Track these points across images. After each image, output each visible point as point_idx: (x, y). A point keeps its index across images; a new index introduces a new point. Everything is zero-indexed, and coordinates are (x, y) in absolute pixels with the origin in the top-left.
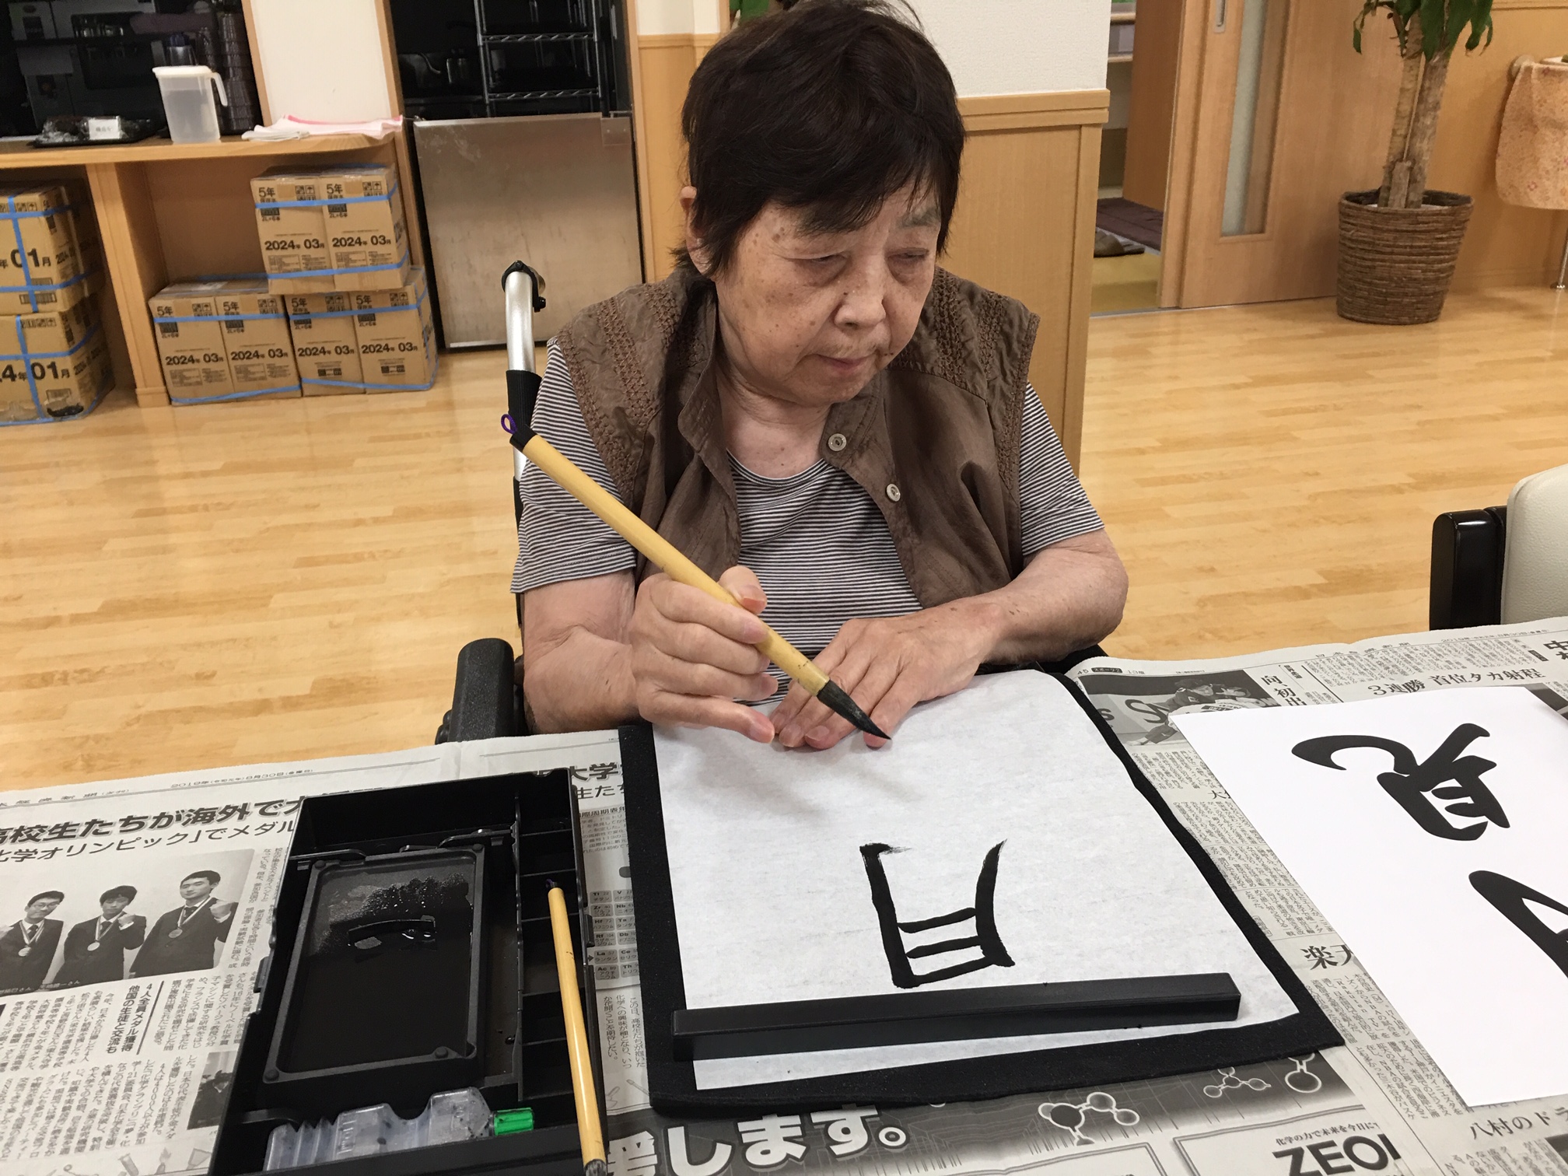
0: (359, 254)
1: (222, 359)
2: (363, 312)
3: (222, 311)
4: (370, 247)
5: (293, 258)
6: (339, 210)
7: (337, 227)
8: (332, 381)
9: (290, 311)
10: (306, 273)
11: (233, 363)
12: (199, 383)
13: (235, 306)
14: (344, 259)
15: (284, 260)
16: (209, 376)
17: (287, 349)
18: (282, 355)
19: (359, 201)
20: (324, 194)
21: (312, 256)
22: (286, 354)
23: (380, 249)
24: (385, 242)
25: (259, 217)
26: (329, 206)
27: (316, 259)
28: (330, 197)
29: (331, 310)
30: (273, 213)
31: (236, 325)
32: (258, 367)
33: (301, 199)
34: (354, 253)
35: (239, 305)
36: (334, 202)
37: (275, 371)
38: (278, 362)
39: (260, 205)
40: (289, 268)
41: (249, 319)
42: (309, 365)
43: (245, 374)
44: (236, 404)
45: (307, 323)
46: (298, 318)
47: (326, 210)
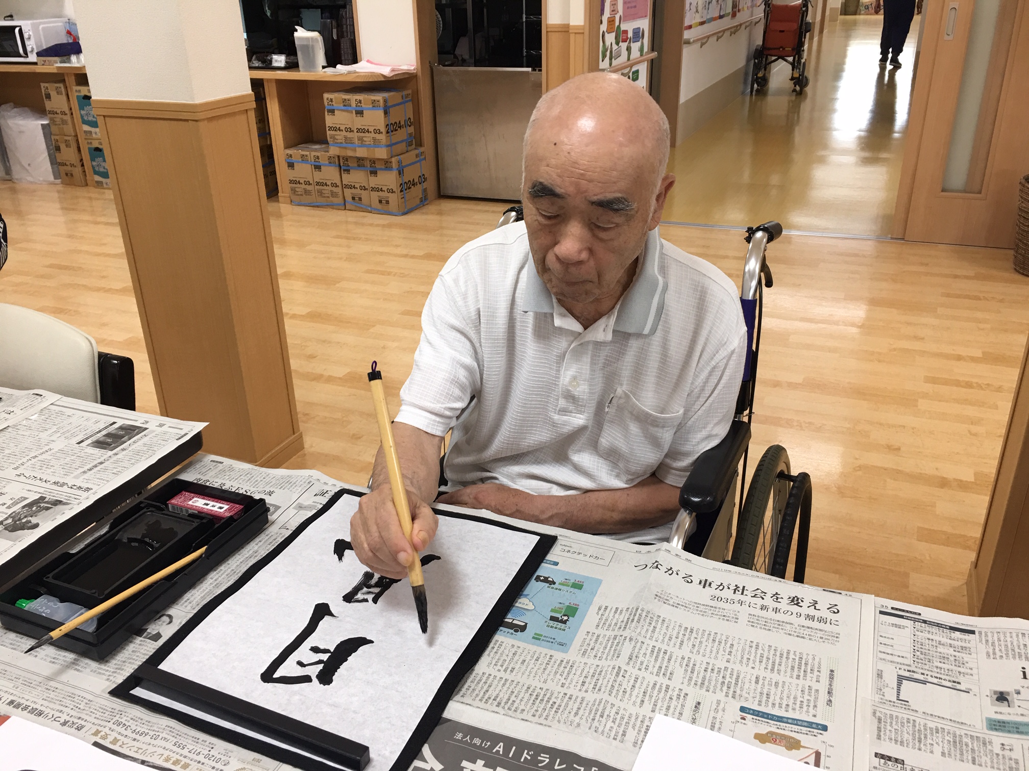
0: (368, 138)
1: (311, 184)
2: (372, 169)
3: (313, 160)
4: (373, 135)
5: (340, 136)
6: (360, 113)
7: (359, 122)
8: (357, 204)
9: (342, 164)
10: (345, 145)
11: (316, 187)
12: (302, 195)
13: (318, 158)
14: (361, 139)
15: (336, 137)
16: (307, 192)
17: (339, 183)
18: (337, 186)
19: (369, 109)
20: (354, 104)
21: (348, 136)
22: (338, 186)
23: (378, 136)
24: (380, 133)
25: (326, 113)
26: (356, 111)
27: (350, 138)
28: (356, 106)
29: (359, 166)
30: (332, 112)
31: (318, 168)
32: (327, 190)
33: (345, 106)
34: (365, 137)
35: (320, 157)
36: (358, 109)
37: (334, 195)
38: (334, 189)
39: (327, 107)
40: (338, 141)
41: (323, 165)
42: (348, 193)
43: (320, 193)
44: (317, 208)
45: (348, 171)
46: (345, 168)
47: (354, 112)
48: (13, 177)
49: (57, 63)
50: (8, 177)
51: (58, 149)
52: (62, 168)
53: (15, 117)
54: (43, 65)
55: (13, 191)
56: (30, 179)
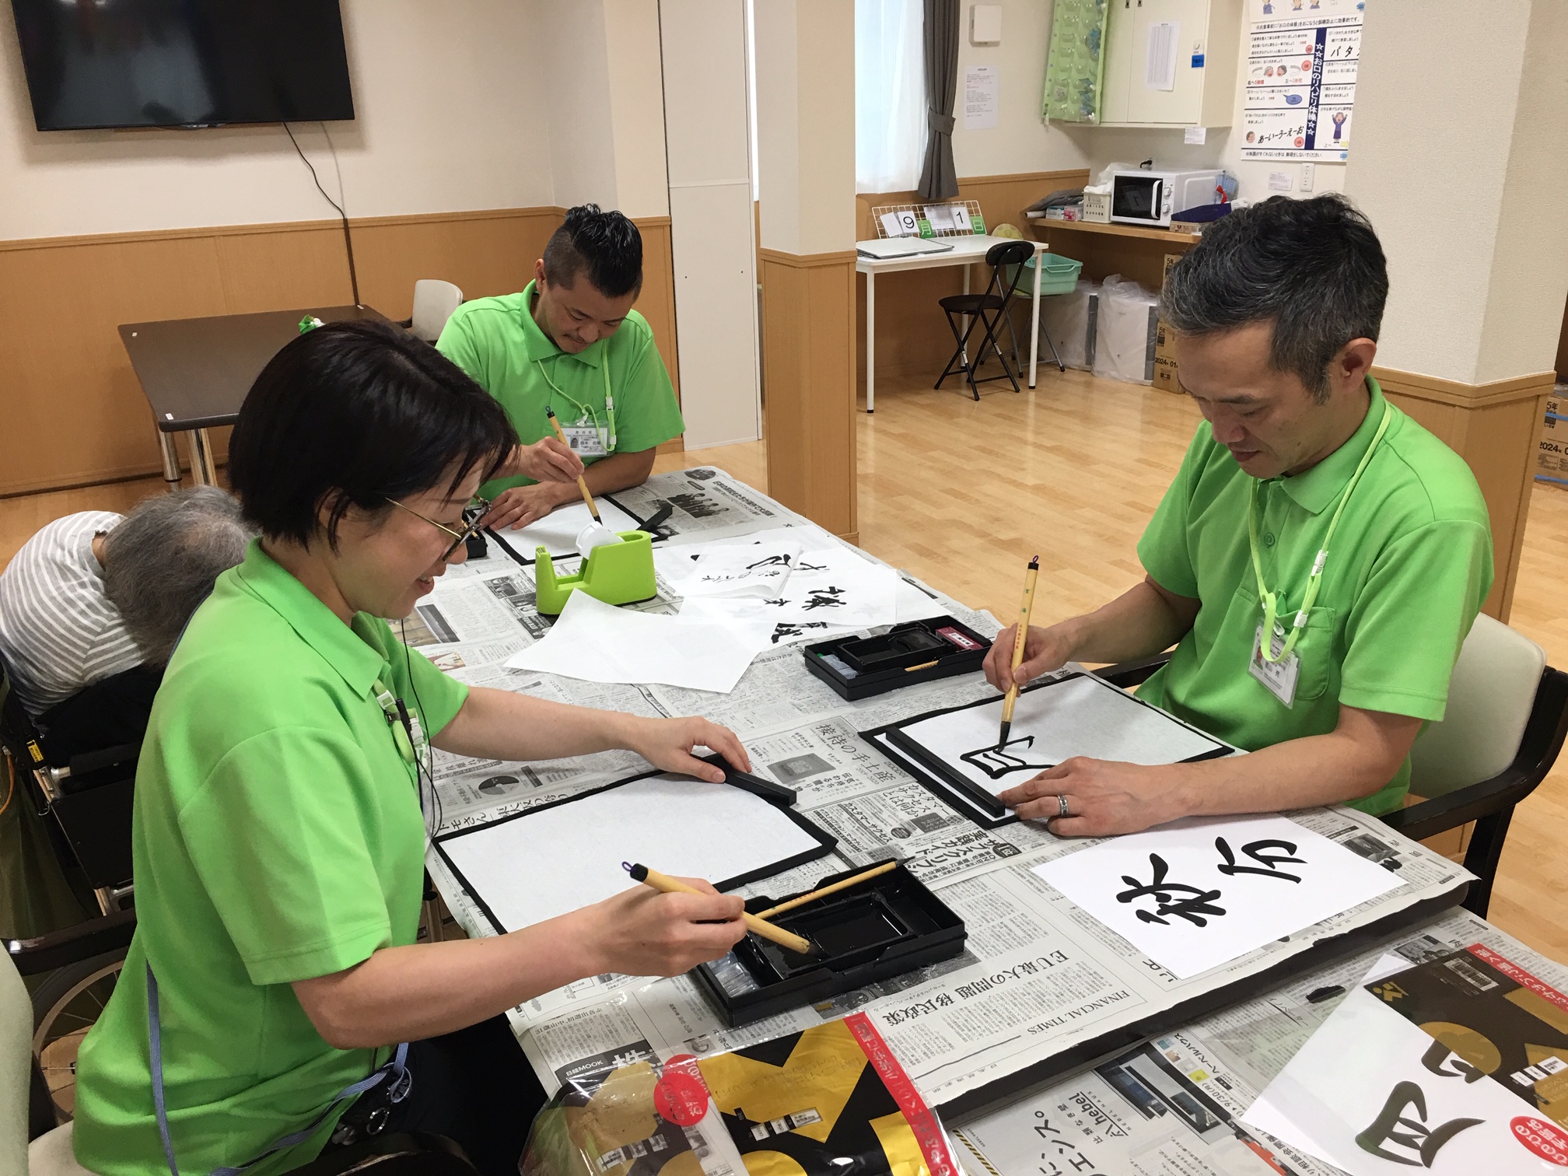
48: (1095, 369)
49: (1194, 231)
50: (1088, 367)
51: (1161, 341)
52: (1159, 367)
53: (1120, 293)
54: (1176, 231)
55: (1088, 385)
56: (1114, 373)
